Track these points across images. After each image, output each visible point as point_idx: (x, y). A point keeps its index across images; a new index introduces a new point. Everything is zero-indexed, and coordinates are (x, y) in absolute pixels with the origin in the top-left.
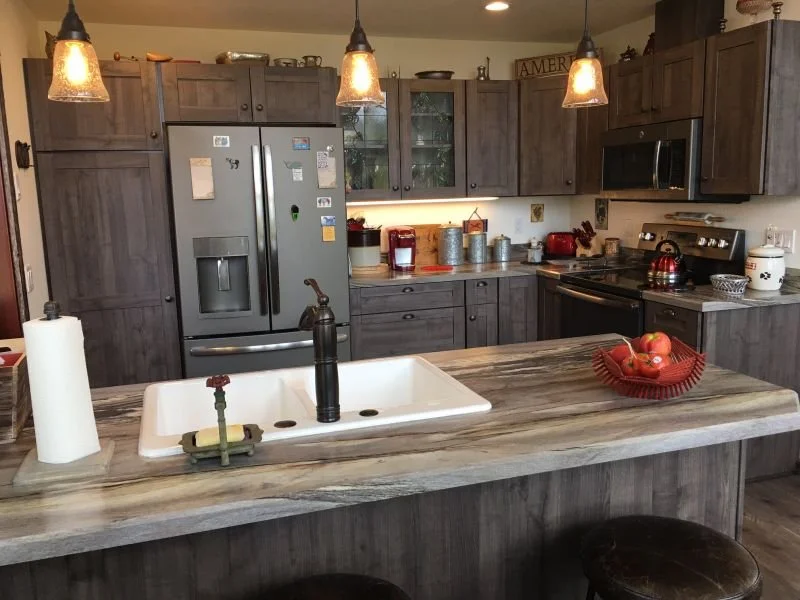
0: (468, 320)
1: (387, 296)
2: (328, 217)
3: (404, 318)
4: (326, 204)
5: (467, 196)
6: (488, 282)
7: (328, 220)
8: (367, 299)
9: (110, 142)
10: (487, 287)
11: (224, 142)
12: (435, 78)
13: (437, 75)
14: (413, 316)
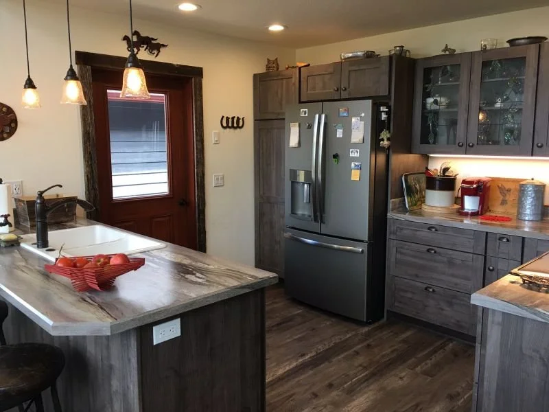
0: (487, 270)
1: (417, 230)
2: (356, 163)
3: (428, 250)
4: (356, 154)
5: (532, 155)
6: (511, 239)
7: (356, 166)
8: (402, 229)
9: (279, 114)
10: (511, 244)
11: (305, 114)
12: (519, 45)
13: (523, 41)
14: (435, 252)
